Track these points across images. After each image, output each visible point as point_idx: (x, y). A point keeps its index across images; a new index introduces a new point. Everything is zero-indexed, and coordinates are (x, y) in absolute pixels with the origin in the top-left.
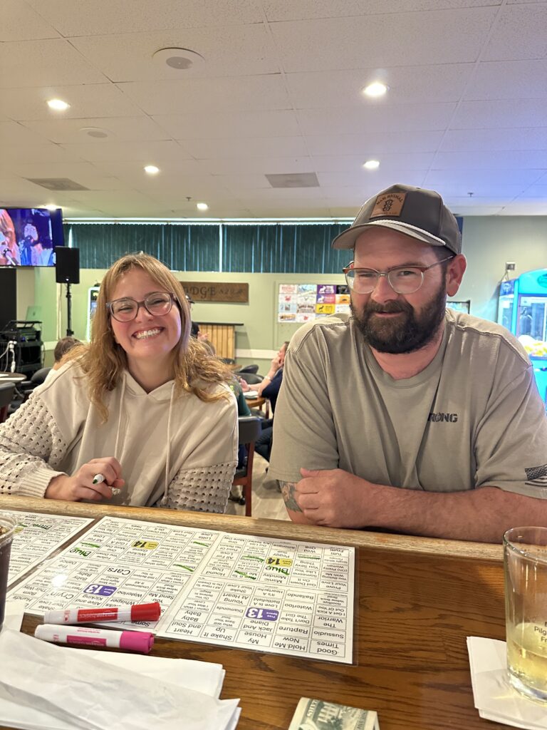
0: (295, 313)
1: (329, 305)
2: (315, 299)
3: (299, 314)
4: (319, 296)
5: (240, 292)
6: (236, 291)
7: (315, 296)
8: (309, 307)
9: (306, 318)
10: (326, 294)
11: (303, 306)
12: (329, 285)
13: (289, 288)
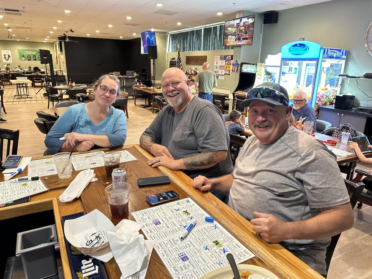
0: (218, 70)
1: (229, 66)
2: (225, 62)
3: (219, 70)
4: (226, 62)
5: (204, 60)
6: (203, 60)
7: (225, 61)
8: (223, 67)
9: (222, 72)
10: (228, 60)
11: (221, 67)
12: (230, 55)
13: (217, 57)
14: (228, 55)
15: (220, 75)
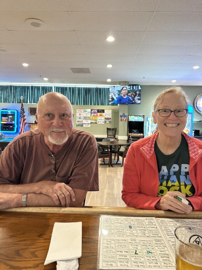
0: (83, 120)
1: (95, 117)
2: (90, 115)
9: (87, 122)
10: (94, 113)
11: (86, 117)
12: (95, 110)
13: (81, 111)
14: (94, 110)
15: (86, 124)
